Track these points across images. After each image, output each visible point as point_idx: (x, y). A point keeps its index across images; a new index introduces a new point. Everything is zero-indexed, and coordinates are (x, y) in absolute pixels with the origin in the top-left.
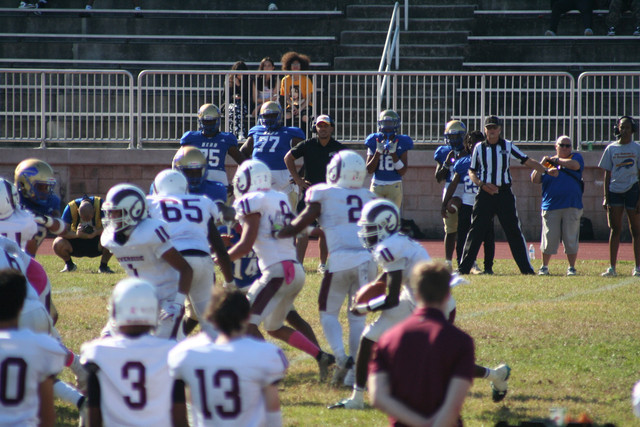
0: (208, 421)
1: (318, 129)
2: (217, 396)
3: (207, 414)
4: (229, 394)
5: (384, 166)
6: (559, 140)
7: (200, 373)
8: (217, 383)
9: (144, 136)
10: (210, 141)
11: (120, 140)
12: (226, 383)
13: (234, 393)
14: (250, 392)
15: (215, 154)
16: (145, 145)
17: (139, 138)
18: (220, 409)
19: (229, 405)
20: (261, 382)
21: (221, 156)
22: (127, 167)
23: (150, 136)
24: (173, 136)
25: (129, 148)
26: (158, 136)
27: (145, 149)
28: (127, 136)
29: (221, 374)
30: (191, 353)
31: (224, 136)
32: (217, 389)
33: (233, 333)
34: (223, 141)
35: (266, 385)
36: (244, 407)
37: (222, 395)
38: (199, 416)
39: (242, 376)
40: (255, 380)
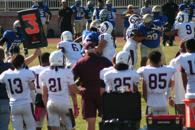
0: (13, 95)
2: (15, 87)
3: (12, 93)
4: (18, 86)
5: (79, 15)
6: (129, 6)
7: (9, 80)
8: (15, 83)
10: (41, 8)
11: (2, 9)
12: (18, 82)
13: (20, 86)
14: (25, 85)
15: (42, 13)
16: (10, 10)
17: (8, 8)
18: (16, 91)
19: (19, 89)
20: (28, 81)
21: (44, 13)
22: (5, 17)
23: (12, 7)
24: (18, 7)
25: (5, 11)
26: (14, 7)
27: (10, 11)
28: (4, 7)
29: (15, 80)
30: (6, 74)
31: (45, 7)
32: (15, 85)
33: (19, 68)
34: (45, 8)
35: (30, 83)
36: (23, 89)
37: (17, 86)
38: (10, 93)
39: (22, 80)
40: (26, 81)
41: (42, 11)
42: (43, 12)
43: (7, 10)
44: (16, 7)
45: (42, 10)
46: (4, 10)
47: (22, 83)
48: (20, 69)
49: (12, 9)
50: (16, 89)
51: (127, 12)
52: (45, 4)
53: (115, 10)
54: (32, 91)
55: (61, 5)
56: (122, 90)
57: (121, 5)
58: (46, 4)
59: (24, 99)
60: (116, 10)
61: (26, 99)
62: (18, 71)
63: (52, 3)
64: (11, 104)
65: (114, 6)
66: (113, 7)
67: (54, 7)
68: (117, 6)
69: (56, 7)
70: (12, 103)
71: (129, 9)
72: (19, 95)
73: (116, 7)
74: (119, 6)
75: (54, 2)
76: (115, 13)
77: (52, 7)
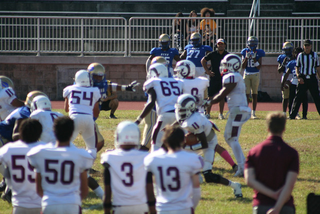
0: (164, 192)
1: (218, 46)
2: (168, 180)
3: (163, 189)
4: (174, 179)
7: (160, 169)
9: (132, 50)
10: (165, 53)
11: (120, 52)
12: (173, 173)
13: (177, 179)
14: (185, 178)
15: (167, 59)
16: (132, 54)
17: (130, 51)
18: (170, 186)
19: (174, 184)
20: (190, 173)
21: (170, 60)
22: (124, 66)
23: (135, 50)
24: (146, 50)
25: (125, 56)
26: (139, 50)
27: (132, 57)
28: (124, 50)
29: (170, 169)
30: (156, 158)
31: (172, 51)
32: (169, 177)
35: (193, 175)
36: (182, 185)
37: (171, 179)
38: (160, 190)
39: (180, 170)
40: (187, 172)
41: (166, 56)
42: (169, 58)
43: (128, 54)
45: (168, 55)
46: (123, 55)
47: (181, 174)
49: (136, 52)
50: (170, 184)
59: (181, 201)
64: (159, 207)
70: (161, 205)
72: (174, 195)
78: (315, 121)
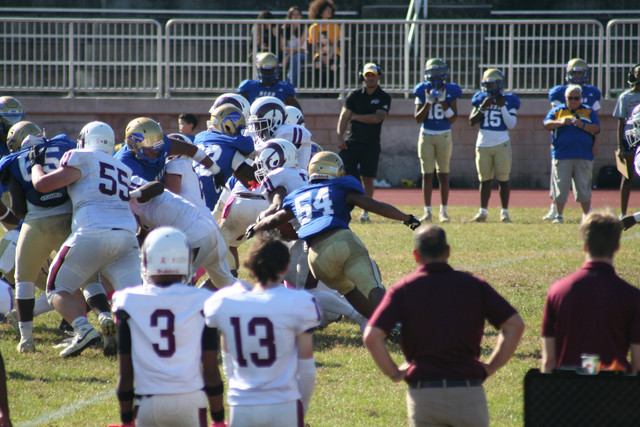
0: (244, 369)
2: (251, 344)
3: (242, 362)
4: (263, 342)
5: (433, 114)
7: (235, 321)
8: (252, 331)
9: (172, 85)
11: (149, 89)
12: (261, 331)
13: (269, 341)
14: (284, 340)
16: (173, 94)
17: (167, 88)
18: (254, 356)
19: (264, 353)
20: (295, 329)
23: (178, 85)
24: (200, 85)
25: (157, 97)
26: (186, 85)
27: (173, 99)
28: (155, 85)
29: (255, 322)
30: (226, 301)
31: (282, 86)
32: (252, 337)
33: (269, 282)
34: (281, 90)
35: (300, 333)
36: (279, 354)
37: (257, 343)
38: (235, 364)
39: (276, 324)
40: (289, 328)
43: (163, 93)
44: (193, 85)
46: (154, 94)
47: (277, 332)
48: (272, 287)
49: (180, 89)
50: (254, 351)
51: (564, 109)
52: (286, 77)
53: (514, 102)
54: (305, 362)
55: (361, 79)
56: (588, 365)
57: (536, 86)
58: (290, 75)
59: (277, 388)
60: (519, 103)
61: (286, 389)
62: (268, 291)
63: (310, 74)
64: (233, 397)
65: (514, 86)
66: (509, 91)
67: (317, 86)
68: (522, 86)
69: (324, 86)
70: (237, 394)
71: (570, 98)
72: (264, 373)
73: (518, 90)
74: (529, 87)
75: (317, 71)
76: (513, 111)
77: (309, 86)
78: (537, 226)
